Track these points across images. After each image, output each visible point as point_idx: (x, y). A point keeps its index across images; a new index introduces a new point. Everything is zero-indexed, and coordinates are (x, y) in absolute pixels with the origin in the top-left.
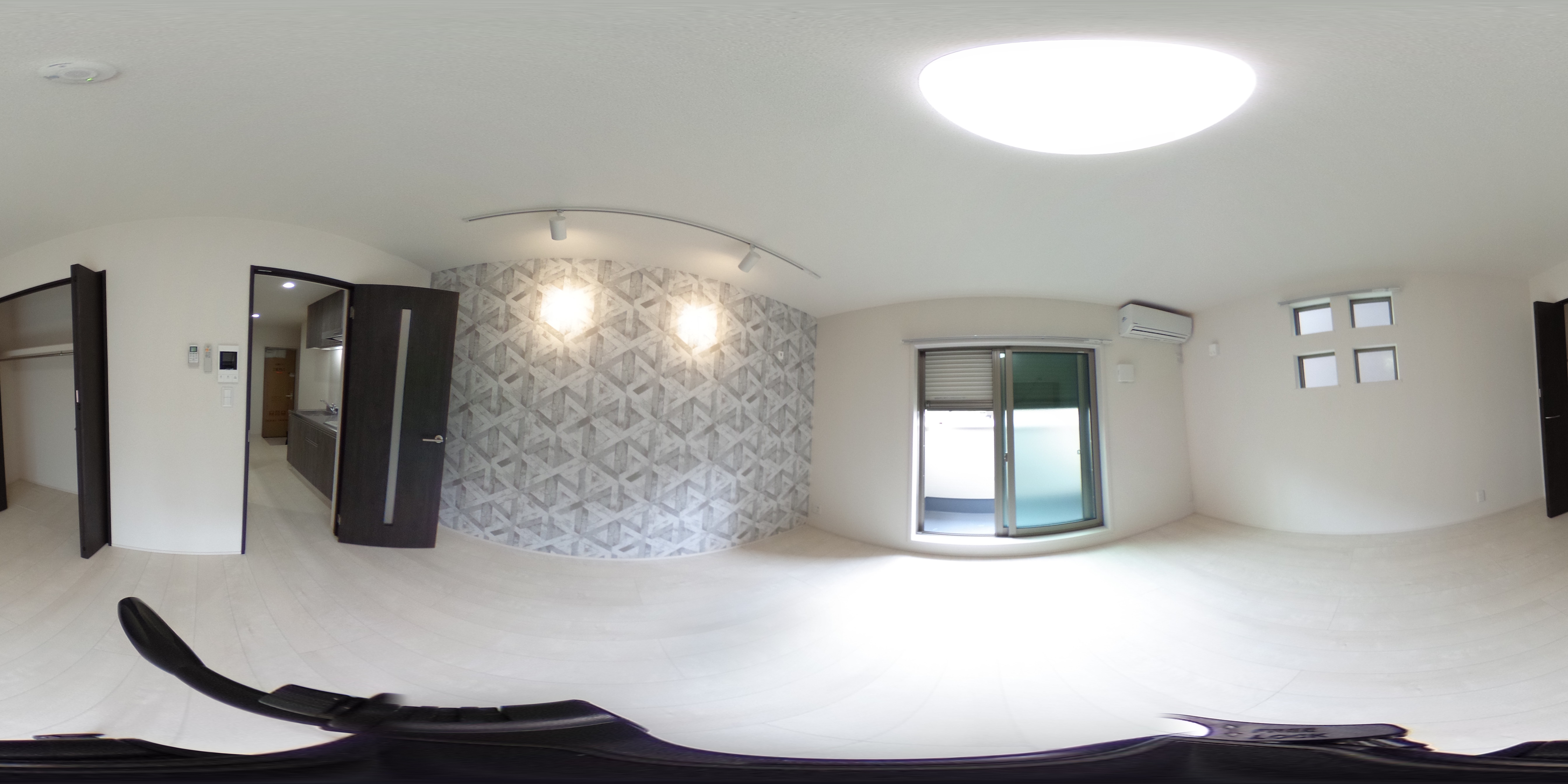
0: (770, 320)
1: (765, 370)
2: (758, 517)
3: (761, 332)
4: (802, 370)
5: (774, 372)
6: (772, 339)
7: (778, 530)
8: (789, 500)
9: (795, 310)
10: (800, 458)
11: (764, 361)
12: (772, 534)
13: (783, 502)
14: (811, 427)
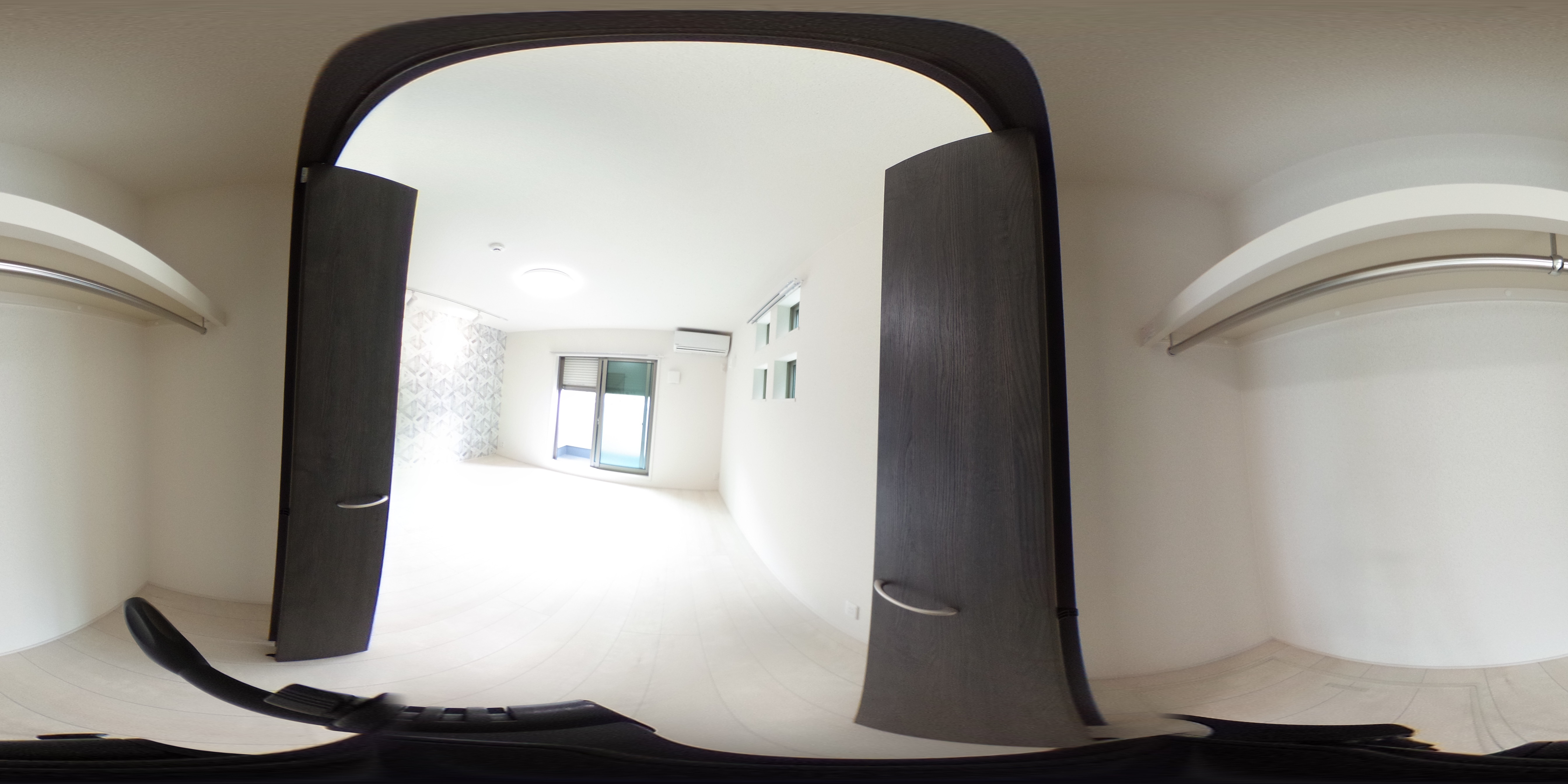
0: (481, 337)
1: (477, 365)
2: (472, 444)
3: (476, 344)
4: (497, 363)
5: (482, 365)
6: (482, 347)
7: (481, 454)
8: (488, 436)
9: (494, 329)
10: (494, 413)
11: (477, 359)
12: (479, 456)
13: (485, 437)
14: (501, 396)
